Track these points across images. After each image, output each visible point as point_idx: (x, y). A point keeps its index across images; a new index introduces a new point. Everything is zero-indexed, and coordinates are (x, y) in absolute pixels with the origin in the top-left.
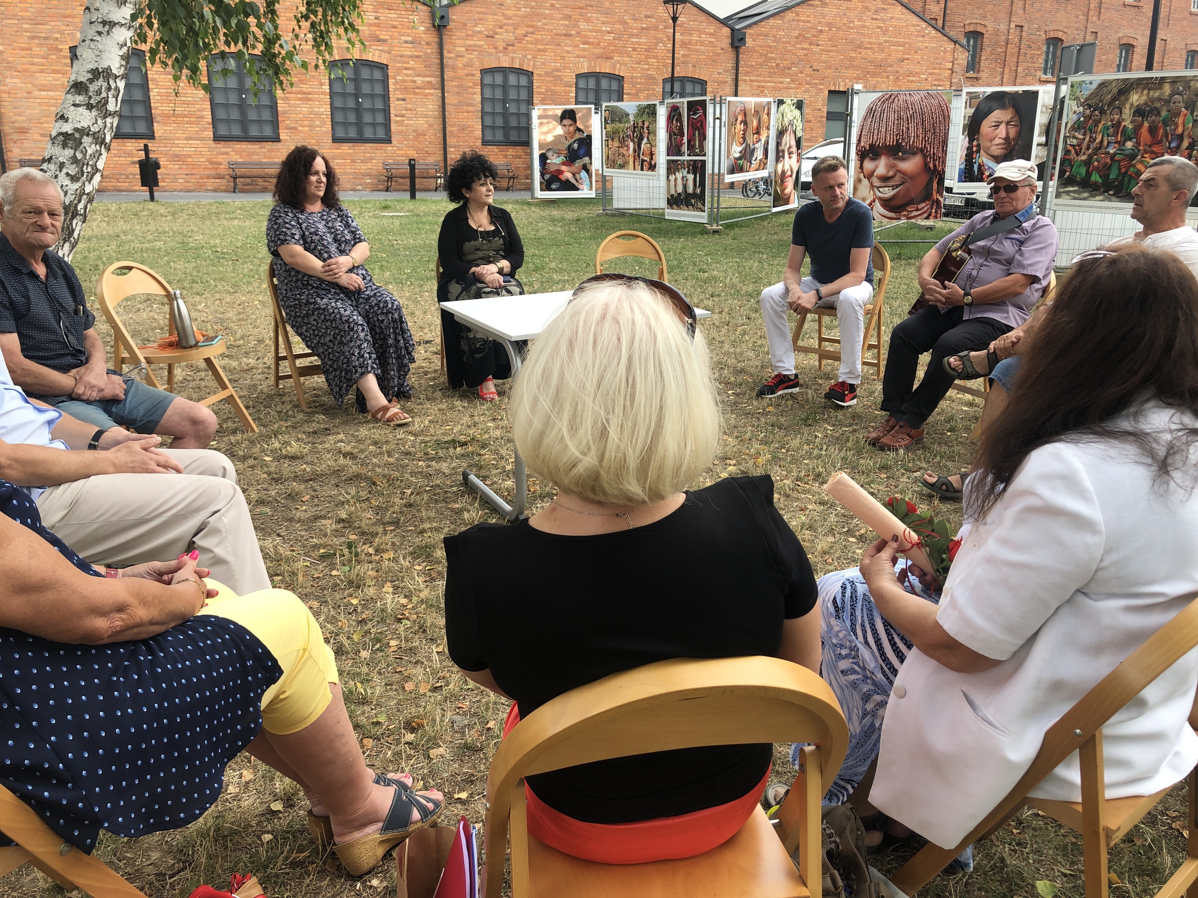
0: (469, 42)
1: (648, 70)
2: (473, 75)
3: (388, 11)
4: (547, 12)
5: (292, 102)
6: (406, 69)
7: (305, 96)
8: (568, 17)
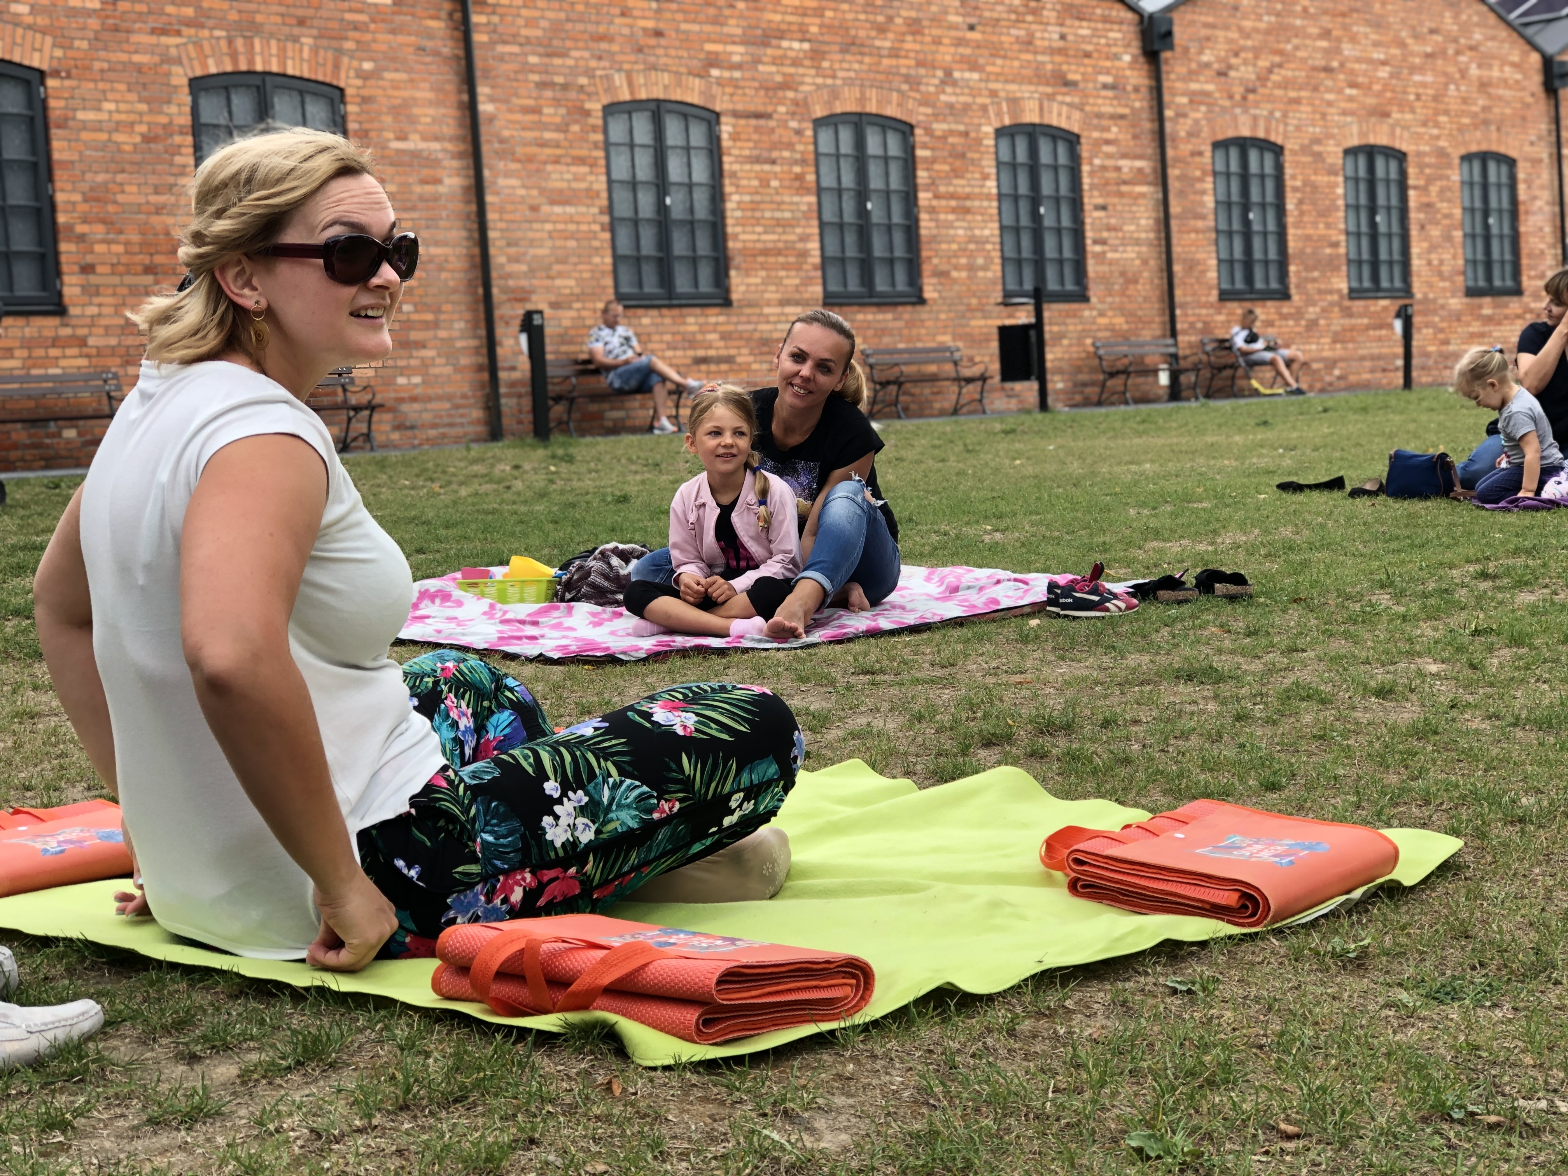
0: (1194, 86)
1: (1438, 138)
2: (1200, 154)
3: (1077, 23)
4: (1298, 22)
5: (942, 217)
6: (1108, 142)
7: (961, 203)
8: (1326, 34)
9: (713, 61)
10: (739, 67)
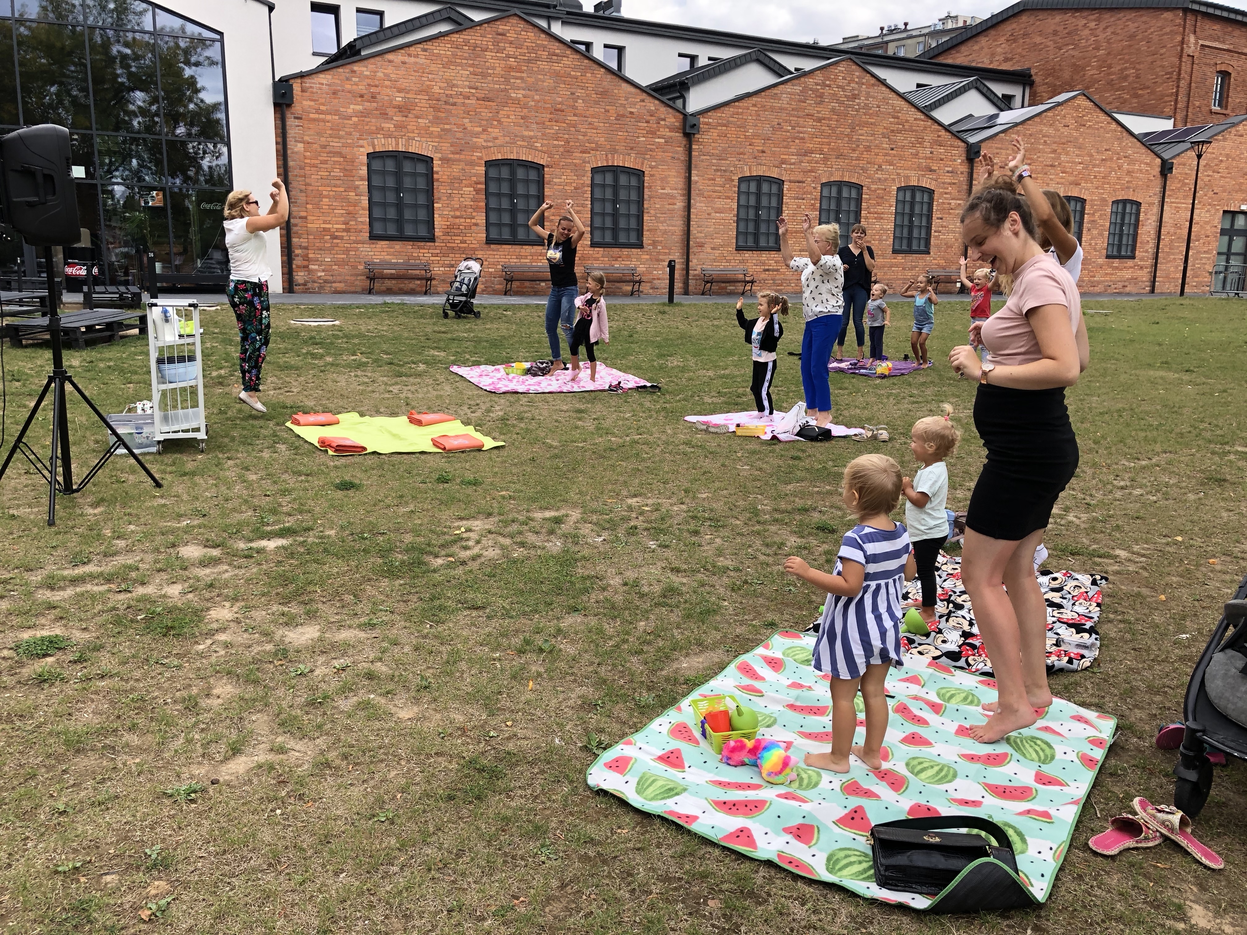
1: (1102, 194)
3: (939, 147)
5: (871, 220)
6: (946, 193)
7: (879, 215)
9: (783, 162)
10: (794, 164)
